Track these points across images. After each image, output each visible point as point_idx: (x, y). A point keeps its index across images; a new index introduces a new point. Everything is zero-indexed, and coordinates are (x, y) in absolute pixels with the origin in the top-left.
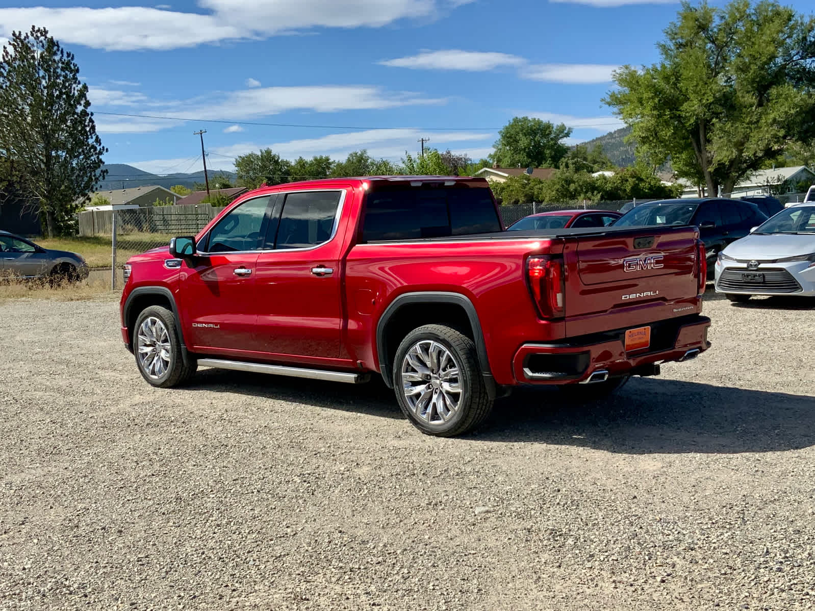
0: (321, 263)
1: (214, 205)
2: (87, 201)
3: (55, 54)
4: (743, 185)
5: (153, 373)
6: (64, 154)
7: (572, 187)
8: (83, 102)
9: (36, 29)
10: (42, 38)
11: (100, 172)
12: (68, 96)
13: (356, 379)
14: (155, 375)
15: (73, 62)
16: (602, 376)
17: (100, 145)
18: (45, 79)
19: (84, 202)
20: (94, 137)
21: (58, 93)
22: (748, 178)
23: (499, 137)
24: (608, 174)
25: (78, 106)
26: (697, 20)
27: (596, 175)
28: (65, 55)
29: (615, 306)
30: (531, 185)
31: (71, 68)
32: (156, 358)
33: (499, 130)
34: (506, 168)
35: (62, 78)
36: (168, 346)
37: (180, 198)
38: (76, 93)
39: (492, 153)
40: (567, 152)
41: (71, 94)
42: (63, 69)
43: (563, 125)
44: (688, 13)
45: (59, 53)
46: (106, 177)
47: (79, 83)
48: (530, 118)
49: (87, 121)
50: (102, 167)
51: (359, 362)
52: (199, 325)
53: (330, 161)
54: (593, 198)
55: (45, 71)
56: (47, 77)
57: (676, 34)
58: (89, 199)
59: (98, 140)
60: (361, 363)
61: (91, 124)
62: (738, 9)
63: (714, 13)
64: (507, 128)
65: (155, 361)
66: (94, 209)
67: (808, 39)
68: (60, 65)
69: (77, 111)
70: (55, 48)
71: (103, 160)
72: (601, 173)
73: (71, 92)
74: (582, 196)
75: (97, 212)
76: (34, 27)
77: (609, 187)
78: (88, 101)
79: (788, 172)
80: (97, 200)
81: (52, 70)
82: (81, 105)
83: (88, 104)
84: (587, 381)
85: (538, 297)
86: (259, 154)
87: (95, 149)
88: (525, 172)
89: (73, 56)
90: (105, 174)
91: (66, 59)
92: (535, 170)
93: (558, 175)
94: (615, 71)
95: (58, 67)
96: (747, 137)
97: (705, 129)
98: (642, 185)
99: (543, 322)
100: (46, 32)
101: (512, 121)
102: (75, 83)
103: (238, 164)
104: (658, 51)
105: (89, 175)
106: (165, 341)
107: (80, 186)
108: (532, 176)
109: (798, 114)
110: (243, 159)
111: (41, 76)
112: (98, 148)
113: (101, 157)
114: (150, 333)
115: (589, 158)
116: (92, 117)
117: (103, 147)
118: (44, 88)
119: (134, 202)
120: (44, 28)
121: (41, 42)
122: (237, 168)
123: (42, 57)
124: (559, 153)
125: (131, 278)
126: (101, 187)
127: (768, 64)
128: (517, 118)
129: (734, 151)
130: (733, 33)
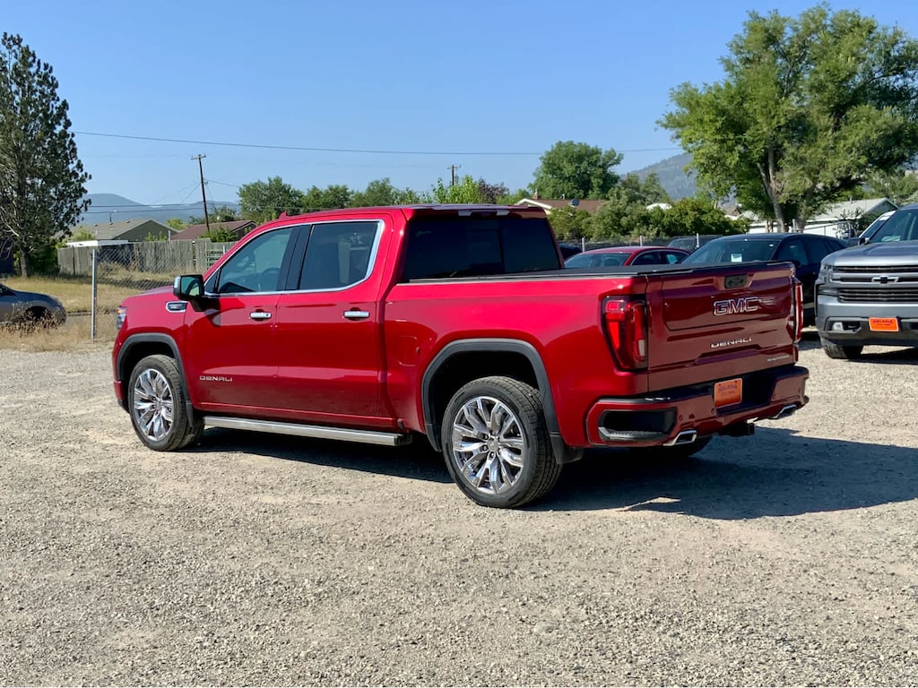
0: (356, 306)
1: (214, 241)
2: (67, 236)
3: (31, 65)
4: (818, 219)
5: (152, 433)
6: (40, 181)
7: (624, 221)
8: (62, 122)
9: (8, 36)
10: (15, 47)
11: (82, 202)
12: (45, 114)
13: (397, 441)
14: (153, 435)
15: (51, 75)
16: (689, 436)
17: (82, 171)
18: (18, 94)
19: (64, 237)
20: (76, 162)
21: (33, 110)
22: (824, 212)
23: (540, 164)
24: (664, 206)
25: (57, 126)
26: (767, 31)
27: (650, 208)
28: (42, 66)
29: (704, 355)
30: (578, 218)
31: (48, 82)
32: (155, 417)
33: (540, 156)
34: (548, 199)
35: (38, 93)
36: (170, 403)
37: (176, 233)
38: (55, 112)
39: (533, 183)
40: (616, 182)
41: (49, 113)
42: (40, 83)
43: (613, 151)
44: (755, 23)
45: (35, 64)
46: (89, 208)
47: (58, 100)
48: (575, 143)
49: (68, 143)
50: (85, 197)
51: (400, 420)
52: (209, 379)
53: (348, 191)
54: (647, 233)
55: (18, 84)
56: (21, 93)
57: (741, 48)
58: (70, 234)
59: (80, 166)
60: (402, 422)
61: (71, 146)
62: (813, 19)
63: (785, 24)
64: (549, 153)
65: (153, 420)
66: (76, 244)
67: (892, 54)
68: (36, 78)
69: (55, 131)
70: (31, 59)
71: (85, 188)
72: (655, 205)
73: (48, 110)
74: (636, 230)
75: (79, 248)
76: (6, 34)
77: (666, 221)
78: (69, 121)
79: (867, 205)
80: (80, 234)
81: (26, 85)
82: (60, 125)
83: (68, 124)
84: (673, 443)
85: (617, 345)
86: (267, 182)
87: (76, 175)
88: (570, 203)
89: (51, 68)
90: (88, 205)
91: (43, 71)
92: (581, 202)
93: (609, 207)
94: (672, 89)
95: (34, 81)
96: (823, 165)
97: (775, 155)
98: (704, 218)
99: (623, 374)
100: (20, 40)
101: (555, 146)
102: (53, 99)
103: (243, 194)
104: (722, 67)
105: (69, 205)
106: (167, 398)
107: (58, 218)
108: (578, 209)
109: (880, 139)
110: (248, 188)
111: (13, 90)
112: (80, 175)
113: (83, 185)
114: (149, 388)
115: (642, 188)
116: (73, 139)
117: (86, 174)
118: (17, 104)
119: (122, 237)
120: (18, 36)
121: (14, 51)
122: (241, 199)
123: (15, 69)
124: (608, 182)
125: (125, 324)
126: (83, 219)
127: (847, 81)
128: (560, 142)
129: (808, 180)
130: (807, 47)
